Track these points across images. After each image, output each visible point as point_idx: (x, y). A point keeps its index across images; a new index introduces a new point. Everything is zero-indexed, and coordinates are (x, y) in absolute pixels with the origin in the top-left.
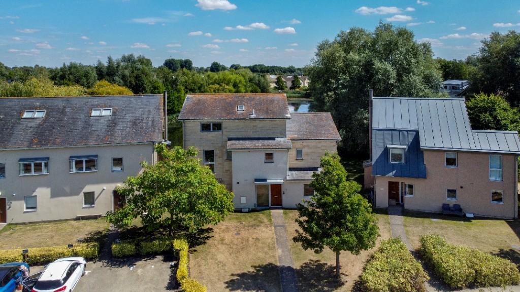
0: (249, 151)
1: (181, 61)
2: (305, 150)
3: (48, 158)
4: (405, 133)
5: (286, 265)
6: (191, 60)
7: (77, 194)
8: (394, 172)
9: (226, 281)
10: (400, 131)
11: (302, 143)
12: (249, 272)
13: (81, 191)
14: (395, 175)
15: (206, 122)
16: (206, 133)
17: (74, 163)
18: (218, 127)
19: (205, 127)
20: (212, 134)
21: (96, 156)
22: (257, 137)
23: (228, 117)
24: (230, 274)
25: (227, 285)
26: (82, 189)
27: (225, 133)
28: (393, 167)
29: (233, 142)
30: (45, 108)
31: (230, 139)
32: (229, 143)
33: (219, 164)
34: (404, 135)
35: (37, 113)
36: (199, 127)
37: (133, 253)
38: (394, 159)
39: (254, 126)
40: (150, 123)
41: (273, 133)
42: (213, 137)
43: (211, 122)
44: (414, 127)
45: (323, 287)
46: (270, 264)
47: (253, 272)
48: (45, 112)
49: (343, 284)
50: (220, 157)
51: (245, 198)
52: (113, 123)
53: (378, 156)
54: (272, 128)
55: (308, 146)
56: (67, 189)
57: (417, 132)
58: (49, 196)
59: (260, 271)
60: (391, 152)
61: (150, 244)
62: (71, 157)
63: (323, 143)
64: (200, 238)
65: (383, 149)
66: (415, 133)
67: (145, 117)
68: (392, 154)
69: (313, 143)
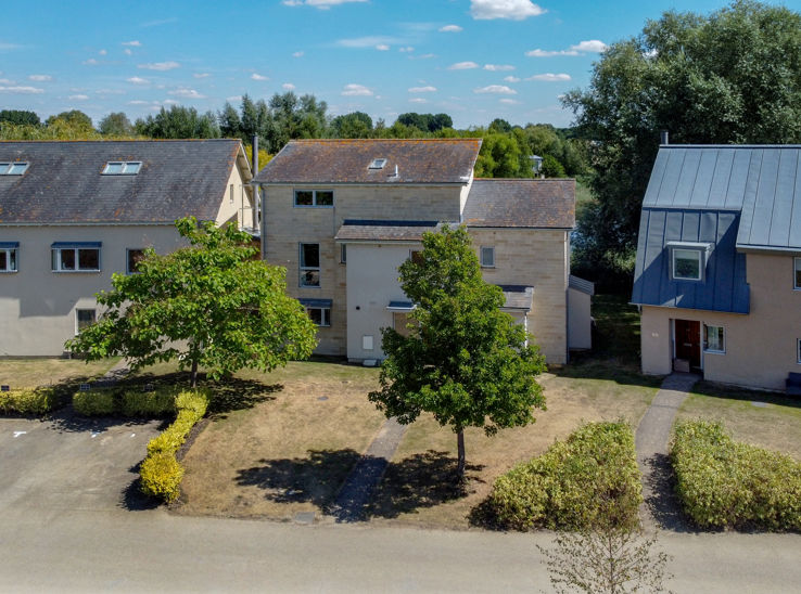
0: (380, 246)
1: (429, 117)
2: (499, 250)
3: (17, 244)
4: (713, 216)
5: (377, 456)
6: (449, 115)
7: (65, 313)
8: (679, 298)
9: (243, 468)
10: (700, 211)
11: (492, 235)
12: (296, 459)
13: (72, 307)
14: (680, 306)
15: (304, 188)
16: (303, 208)
17: (59, 256)
18: (326, 198)
19: (303, 198)
20: (315, 212)
21: (100, 244)
22: (401, 219)
23: (346, 179)
24: (259, 458)
25: (239, 475)
26: (74, 302)
27: (338, 210)
28: (678, 288)
29: (353, 227)
30: (30, 159)
31: (347, 223)
32: (344, 229)
33: (328, 270)
34: (708, 219)
35: (13, 167)
36: (291, 198)
37: (109, 411)
38: (679, 271)
39: (395, 198)
40: (202, 190)
41: (434, 212)
42: (316, 217)
43: (314, 189)
44: (732, 204)
45: (420, 496)
46: (348, 451)
47: (305, 460)
48: (28, 166)
49: (465, 495)
50: (328, 257)
51: (371, 338)
52: (137, 185)
53: (647, 265)
54: (432, 202)
55: (506, 242)
56: (50, 303)
57: (738, 214)
58: (18, 313)
59: (318, 458)
60: (675, 255)
61: (141, 396)
62: (55, 244)
63: (538, 236)
64: (247, 399)
65: (660, 250)
66: (733, 216)
67: (197, 177)
68: (678, 260)
69: (516, 236)
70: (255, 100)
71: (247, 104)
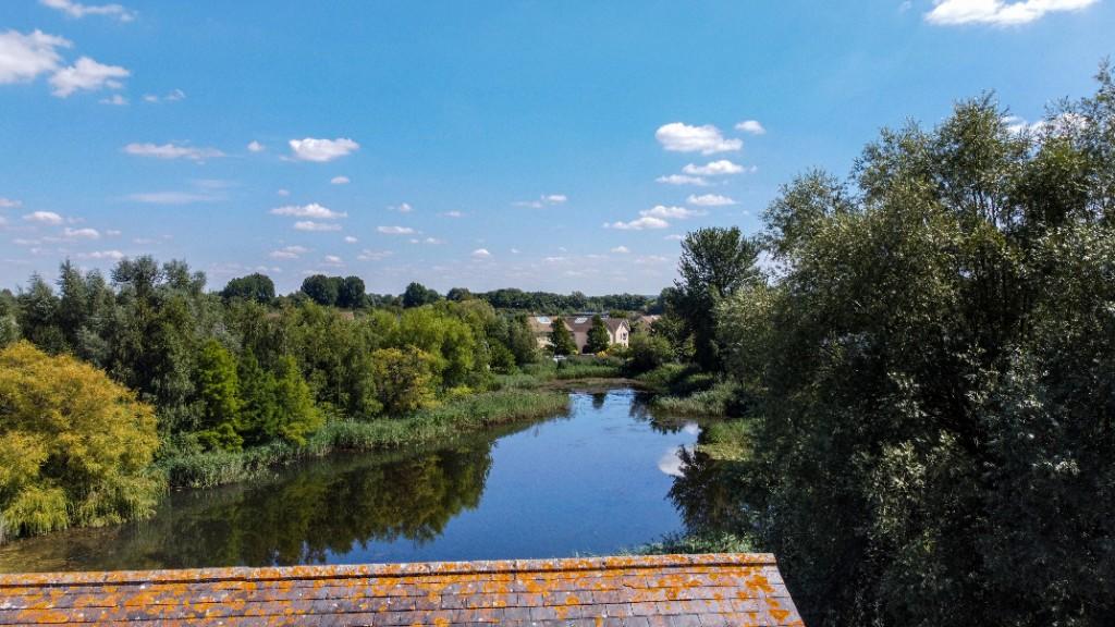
70: (83, 270)
71: (68, 276)
